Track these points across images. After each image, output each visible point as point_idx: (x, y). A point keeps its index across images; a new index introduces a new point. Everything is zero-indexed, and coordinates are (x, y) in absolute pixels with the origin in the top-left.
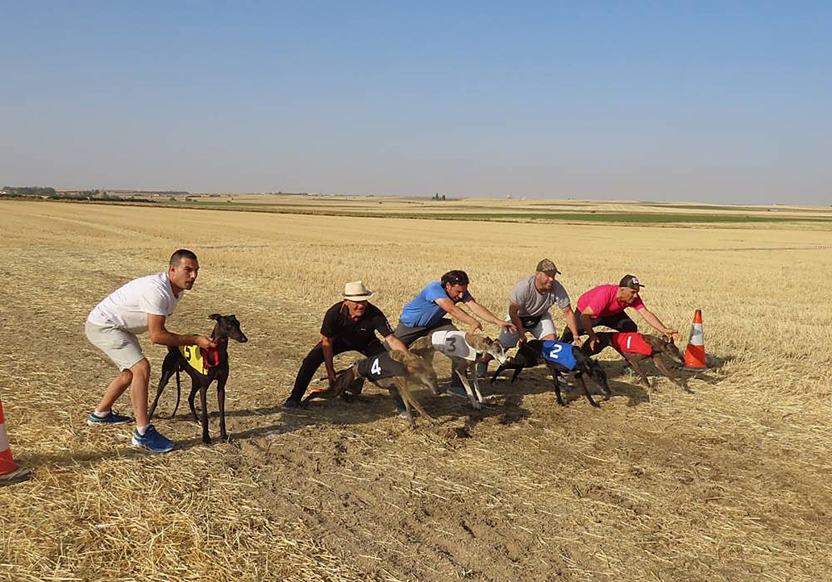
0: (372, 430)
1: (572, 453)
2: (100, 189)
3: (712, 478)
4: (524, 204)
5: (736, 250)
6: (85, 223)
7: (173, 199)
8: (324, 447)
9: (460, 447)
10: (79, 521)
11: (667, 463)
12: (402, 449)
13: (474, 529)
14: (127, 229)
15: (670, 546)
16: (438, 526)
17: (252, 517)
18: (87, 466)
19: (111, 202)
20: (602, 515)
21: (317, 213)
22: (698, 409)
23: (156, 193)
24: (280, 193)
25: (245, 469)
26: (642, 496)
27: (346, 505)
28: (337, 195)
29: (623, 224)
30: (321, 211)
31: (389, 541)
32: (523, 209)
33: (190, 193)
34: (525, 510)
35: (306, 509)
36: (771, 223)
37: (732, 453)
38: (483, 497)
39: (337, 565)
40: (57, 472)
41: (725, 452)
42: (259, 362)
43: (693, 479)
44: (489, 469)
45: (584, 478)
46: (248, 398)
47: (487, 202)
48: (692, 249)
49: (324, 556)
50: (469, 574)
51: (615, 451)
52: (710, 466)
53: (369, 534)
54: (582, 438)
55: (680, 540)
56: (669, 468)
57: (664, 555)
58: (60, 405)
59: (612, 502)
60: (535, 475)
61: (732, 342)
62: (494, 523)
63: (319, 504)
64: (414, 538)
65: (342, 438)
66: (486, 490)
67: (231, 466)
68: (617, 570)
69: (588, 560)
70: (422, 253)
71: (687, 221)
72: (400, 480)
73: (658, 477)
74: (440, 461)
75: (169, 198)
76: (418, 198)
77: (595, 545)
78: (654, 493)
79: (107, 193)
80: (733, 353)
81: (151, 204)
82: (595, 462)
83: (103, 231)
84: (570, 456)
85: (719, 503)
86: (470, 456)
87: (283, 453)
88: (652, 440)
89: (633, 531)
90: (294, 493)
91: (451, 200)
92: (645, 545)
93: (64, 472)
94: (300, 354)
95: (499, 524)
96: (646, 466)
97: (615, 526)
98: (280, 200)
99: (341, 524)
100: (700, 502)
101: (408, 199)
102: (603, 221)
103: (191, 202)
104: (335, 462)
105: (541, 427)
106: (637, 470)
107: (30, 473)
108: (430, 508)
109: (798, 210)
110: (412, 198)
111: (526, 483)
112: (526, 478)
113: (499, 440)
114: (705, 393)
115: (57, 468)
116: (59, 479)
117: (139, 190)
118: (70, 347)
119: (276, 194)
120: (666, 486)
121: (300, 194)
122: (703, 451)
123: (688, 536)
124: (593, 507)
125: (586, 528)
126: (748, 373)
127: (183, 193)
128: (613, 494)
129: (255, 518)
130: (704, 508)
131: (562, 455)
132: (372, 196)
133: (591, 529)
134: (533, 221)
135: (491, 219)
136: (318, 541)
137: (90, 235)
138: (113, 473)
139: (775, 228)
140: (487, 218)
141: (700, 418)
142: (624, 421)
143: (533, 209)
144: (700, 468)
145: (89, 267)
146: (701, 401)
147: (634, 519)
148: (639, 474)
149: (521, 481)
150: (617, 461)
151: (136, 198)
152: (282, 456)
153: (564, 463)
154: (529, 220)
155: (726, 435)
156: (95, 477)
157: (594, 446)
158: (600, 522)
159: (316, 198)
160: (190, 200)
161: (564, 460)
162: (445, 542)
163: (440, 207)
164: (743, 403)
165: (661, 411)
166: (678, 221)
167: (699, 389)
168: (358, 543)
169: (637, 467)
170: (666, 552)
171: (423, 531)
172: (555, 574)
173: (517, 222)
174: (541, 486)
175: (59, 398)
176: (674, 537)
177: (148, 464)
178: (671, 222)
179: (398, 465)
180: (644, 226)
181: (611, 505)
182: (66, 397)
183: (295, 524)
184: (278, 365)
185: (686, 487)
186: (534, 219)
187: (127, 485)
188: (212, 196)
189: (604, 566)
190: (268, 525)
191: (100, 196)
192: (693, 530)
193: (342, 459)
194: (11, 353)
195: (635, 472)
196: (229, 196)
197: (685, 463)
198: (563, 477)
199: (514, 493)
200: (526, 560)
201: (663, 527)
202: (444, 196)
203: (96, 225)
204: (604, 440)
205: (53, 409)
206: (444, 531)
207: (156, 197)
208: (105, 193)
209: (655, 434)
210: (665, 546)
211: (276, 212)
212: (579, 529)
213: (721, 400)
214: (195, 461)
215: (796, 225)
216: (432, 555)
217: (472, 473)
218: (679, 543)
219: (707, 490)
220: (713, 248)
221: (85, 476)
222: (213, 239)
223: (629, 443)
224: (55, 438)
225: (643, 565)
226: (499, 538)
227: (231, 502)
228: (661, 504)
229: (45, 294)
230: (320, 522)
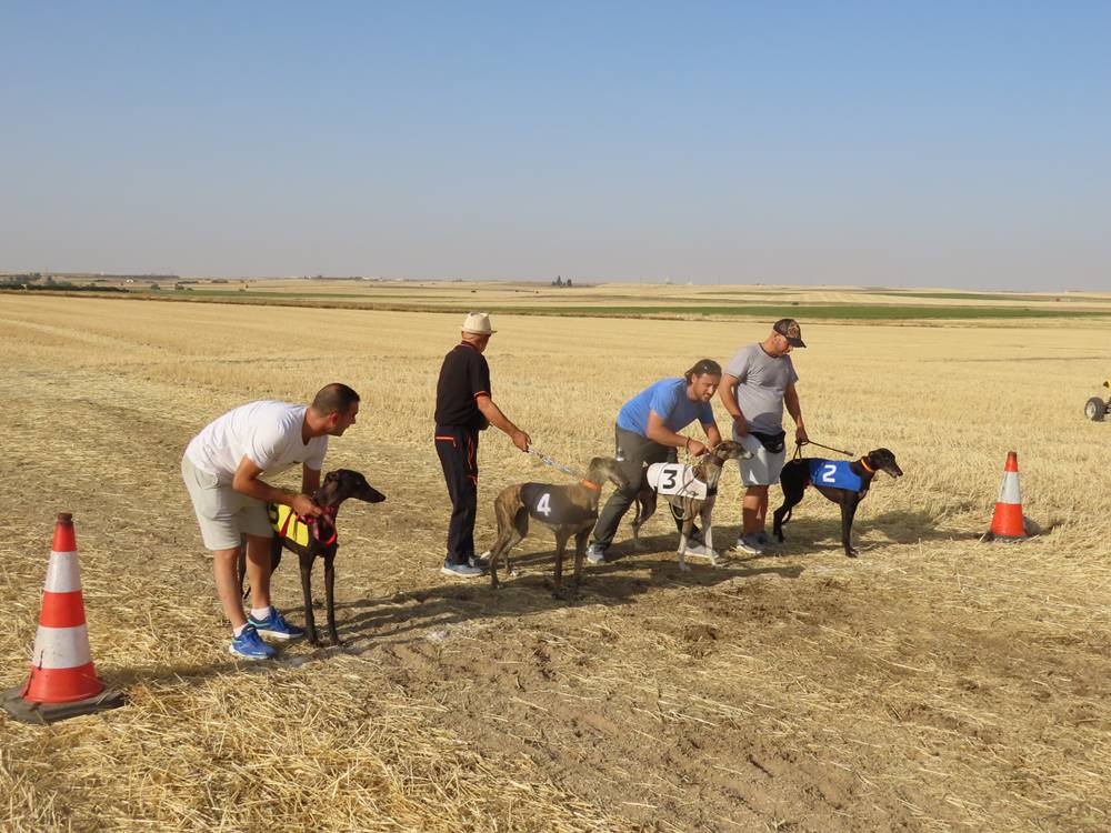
0: (576, 630)
1: (870, 660)
2: (42, 272)
3: (1077, 693)
4: (691, 291)
5: (1018, 360)
6: (29, 325)
7: (155, 287)
8: (520, 655)
9: (711, 653)
10: (217, 760)
11: (1007, 672)
12: (628, 656)
13: (766, 766)
14: (97, 333)
15: (1044, 785)
16: (716, 761)
17: (457, 752)
18: (197, 684)
19: (63, 292)
20: (937, 745)
21: (381, 308)
22: (1029, 596)
23: (130, 277)
24: (320, 278)
25: (417, 686)
26: (986, 718)
27: (579, 735)
28: (408, 280)
29: (842, 321)
30: (385, 305)
31: (656, 781)
32: (690, 300)
33: (181, 277)
34: (829, 739)
35: (527, 742)
36: (1062, 320)
37: (1094, 658)
38: (766, 722)
39: (598, 815)
40: (160, 694)
41: (1083, 657)
42: (378, 534)
43: (1049, 695)
44: (760, 683)
45: (896, 693)
46: (384, 586)
47: (633, 289)
48: (951, 360)
49: (575, 803)
50: (782, 826)
51: (929, 657)
52: (1069, 676)
53: (624, 774)
54: (877, 638)
55: (1055, 778)
56: (1011, 680)
57: (1039, 797)
58: (118, 599)
59: (946, 727)
60: (829, 691)
61: (1052, 499)
62: (792, 758)
63: (540, 733)
64: (690, 780)
65: (539, 642)
66: (766, 712)
67: (398, 682)
68: (980, 818)
69: (937, 806)
70: (557, 368)
71: (938, 317)
72: (639, 699)
73: (1000, 692)
74: (687, 672)
75: (150, 285)
76: (529, 284)
77: (942, 785)
78: (1001, 714)
79: (53, 278)
80: (1059, 514)
81: (124, 295)
82: (905, 673)
83: (59, 337)
84: (867, 663)
85: (1095, 727)
86: (727, 664)
87: (463, 663)
88: (976, 640)
89: (987, 766)
90: (501, 719)
91: (580, 286)
92: (1009, 784)
93: (168, 693)
94: (434, 521)
95: (799, 759)
96: (978, 676)
97: (959, 759)
98: (319, 287)
99: (581, 762)
100: (1069, 726)
101: (515, 286)
102: (811, 317)
103: (183, 291)
104: (541, 675)
105: (814, 623)
106: (970, 682)
107: (122, 695)
108: (697, 737)
109: (1101, 300)
110: (520, 284)
111: (818, 703)
112: (816, 695)
113: (761, 642)
114: (1032, 572)
115: (159, 688)
116: (165, 703)
117: (102, 274)
118: (92, 514)
119: (314, 278)
120: (1015, 704)
121: (351, 279)
122: (1052, 656)
123: (1064, 773)
124: (923, 734)
125: (921, 763)
126: (1087, 543)
127: (174, 277)
128: (946, 715)
129: (462, 753)
130: (1076, 734)
131: (855, 663)
132: (461, 281)
133: (927, 763)
134: (706, 318)
135: (643, 315)
136: (559, 784)
137: (40, 343)
138: (237, 694)
139: (1068, 327)
140: (636, 313)
141: (1035, 608)
142: (929, 615)
143: (705, 300)
144: (1056, 679)
145: (68, 394)
146: (1030, 585)
147: (984, 749)
148: (973, 688)
149: (811, 699)
150: (937, 671)
151: (98, 285)
152: (464, 668)
153: (862, 673)
154: (699, 316)
155: (1081, 633)
156: (215, 699)
157: (899, 649)
158: (937, 754)
159: (374, 284)
160: (183, 288)
161: (861, 669)
162: (733, 784)
163: (563, 296)
164: (1092, 587)
165: (979, 599)
166: (924, 317)
167: (1023, 567)
168: (615, 787)
169: (969, 678)
170: (1040, 794)
171: (698, 770)
172: (899, 825)
173: (682, 320)
174: (841, 706)
175: (110, 589)
176: (1045, 773)
177: (280, 681)
178: (912, 318)
179: (631, 679)
180: (873, 325)
181: (948, 732)
182: (119, 588)
183: (519, 762)
184: (409, 537)
185: (1042, 705)
186: (707, 315)
187: (264, 710)
188: (215, 282)
189: (961, 813)
190: (483, 763)
191: (41, 282)
192: (1069, 764)
193: (550, 672)
194: (8, 524)
195: (966, 686)
196: (242, 282)
197: (1033, 673)
198: (867, 693)
199: (805, 715)
200: (852, 807)
201: (1027, 760)
202: (569, 281)
203: (47, 329)
204: (909, 641)
205: (110, 604)
206: (727, 768)
207: (129, 284)
208: (50, 279)
209: (979, 633)
210: (1037, 786)
211: (317, 307)
212: (911, 763)
213: (1058, 583)
214: (345, 676)
215: (1098, 323)
216: (722, 801)
217: (737, 688)
218: (1054, 781)
219: (1075, 710)
220: (982, 357)
221: (199, 699)
222: (230, 349)
223: (945, 646)
224: (132, 646)
225: (1015, 812)
226: (807, 778)
227: (419, 733)
228: (1015, 729)
229: (18, 434)
230: (553, 758)
